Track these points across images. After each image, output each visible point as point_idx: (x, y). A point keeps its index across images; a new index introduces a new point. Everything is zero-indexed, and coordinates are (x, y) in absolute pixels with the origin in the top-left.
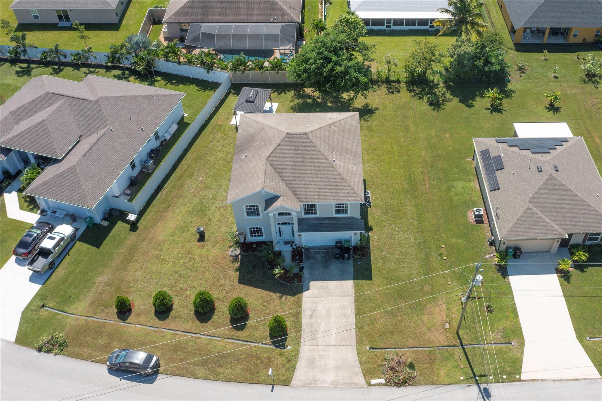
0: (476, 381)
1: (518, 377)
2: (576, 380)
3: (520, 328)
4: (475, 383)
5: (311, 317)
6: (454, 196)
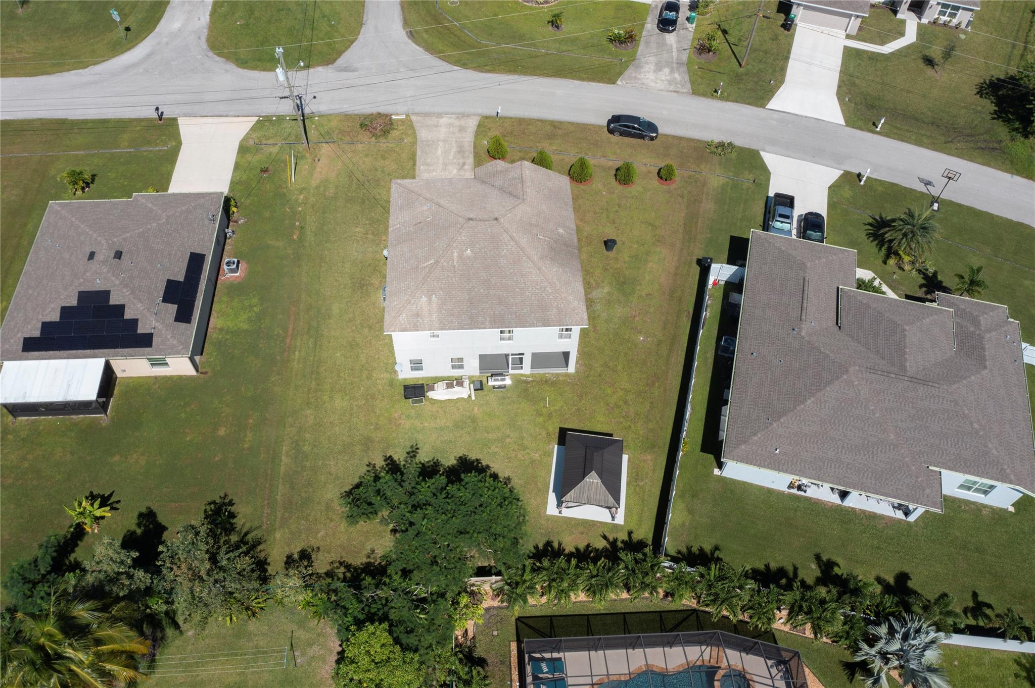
0: (303, 116)
1: (261, 119)
2: (204, 117)
3: (239, 152)
4: (305, 115)
5: (464, 164)
6: (255, 306)
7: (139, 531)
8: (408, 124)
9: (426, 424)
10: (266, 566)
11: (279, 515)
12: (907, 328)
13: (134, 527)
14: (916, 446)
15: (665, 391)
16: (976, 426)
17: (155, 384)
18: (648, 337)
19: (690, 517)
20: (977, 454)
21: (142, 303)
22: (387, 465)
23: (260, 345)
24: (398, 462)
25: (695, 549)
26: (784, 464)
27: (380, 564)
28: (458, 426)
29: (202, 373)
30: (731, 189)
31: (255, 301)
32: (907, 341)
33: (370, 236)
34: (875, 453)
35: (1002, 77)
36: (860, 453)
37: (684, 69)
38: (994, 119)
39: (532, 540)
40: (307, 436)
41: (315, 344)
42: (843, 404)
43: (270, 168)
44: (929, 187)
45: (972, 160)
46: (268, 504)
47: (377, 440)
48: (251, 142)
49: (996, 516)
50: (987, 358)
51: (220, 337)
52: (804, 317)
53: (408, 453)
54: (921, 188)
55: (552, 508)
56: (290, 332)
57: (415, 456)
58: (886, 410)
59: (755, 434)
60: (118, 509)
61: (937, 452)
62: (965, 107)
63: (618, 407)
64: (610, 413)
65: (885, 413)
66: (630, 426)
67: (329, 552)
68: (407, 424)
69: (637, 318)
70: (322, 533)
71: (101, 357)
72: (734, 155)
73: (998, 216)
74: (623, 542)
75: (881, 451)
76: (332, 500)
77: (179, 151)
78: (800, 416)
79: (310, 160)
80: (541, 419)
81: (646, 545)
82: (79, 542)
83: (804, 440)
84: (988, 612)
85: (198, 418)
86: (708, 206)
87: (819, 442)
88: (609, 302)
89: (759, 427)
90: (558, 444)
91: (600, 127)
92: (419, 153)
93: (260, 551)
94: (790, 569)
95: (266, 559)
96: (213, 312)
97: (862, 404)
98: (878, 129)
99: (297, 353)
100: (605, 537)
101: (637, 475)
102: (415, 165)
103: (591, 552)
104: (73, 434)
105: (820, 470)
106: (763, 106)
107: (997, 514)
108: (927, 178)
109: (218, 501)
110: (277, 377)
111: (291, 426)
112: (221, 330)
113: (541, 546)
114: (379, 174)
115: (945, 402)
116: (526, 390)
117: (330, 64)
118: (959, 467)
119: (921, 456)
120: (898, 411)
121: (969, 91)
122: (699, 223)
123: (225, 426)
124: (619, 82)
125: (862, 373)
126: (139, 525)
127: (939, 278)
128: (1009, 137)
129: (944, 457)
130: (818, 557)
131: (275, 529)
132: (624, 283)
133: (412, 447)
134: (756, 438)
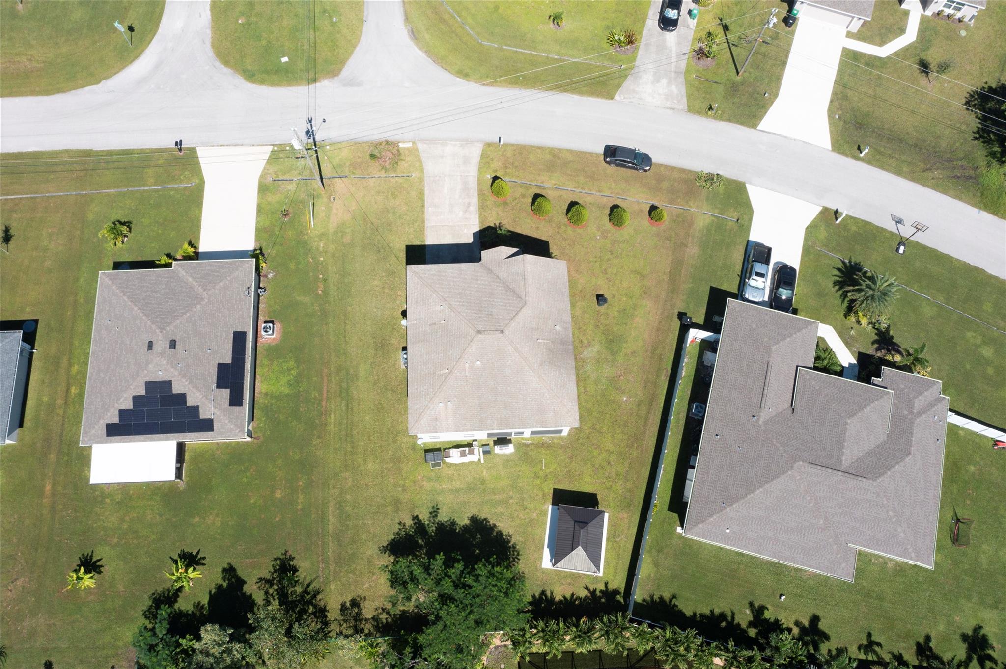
0: (315, 145)
1: (275, 148)
2: (221, 146)
3: (259, 192)
4: (317, 143)
5: (469, 204)
6: (293, 369)
7: (225, 584)
8: (414, 151)
9: (444, 486)
10: (326, 613)
11: (332, 568)
12: (849, 421)
13: (220, 581)
14: (840, 528)
15: (642, 450)
16: (891, 513)
17: (217, 449)
18: (630, 398)
19: (655, 569)
20: (888, 536)
21: (200, 391)
22: (415, 524)
23: (301, 409)
24: (423, 522)
25: (656, 597)
26: (732, 540)
27: (413, 611)
28: (471, 489)
29: (255, 438)
30: (715, 231)
31: (292, 363)
32: (847, 434)
33: (386, 290)
34: (806, 534)
35: (994, 86)
36: (794, 535)
37: (682, 79)
38: (976, 139)
39: (530, 590)
40: (348, 497)
41: (347, 406)
42: (785, 495)
43: (291, 210)
44: (899, 225)
45: (945, 192)
46: (322, 559)
47: (405, 501)
48: (269, 179)
49: (898, 568)
50: (913, 443)
51: (266, 402)
52: (763, 405)
53: (431, 513)
54: (891, 226)
55: (546, 562)
56: (325, 395)
57: (436, 516)
58: (820, 498)
59: (711, 516)
60: (205, 565)
61: (856, 533)
62: (950, 126)
63: (602, 468)
64: (595, 474)
65: (819, 501)
66: (611, 486)
67: (373, 601)
68: (428, 486)
69: (622, 378)
70: (367, 585)
71: (173, 440)
72: (721, 189)
73: (957, 260)
74: (601, 591)
75: (811, 533)
76: (371, 556)
77: (203, 191)
78: (749, 503)
79: (325, 200)
80: (538, 482)
81: (619, 593)
82: (179, 594)
83: (750, 522)
84: (877, 649)
85: (257, 482)
86: (693, 251)
87: (763, 524)
88: (598, 361)
89: (715, 509)
90: (552, 504)
91: (597, 155)
92: (426, 192)
93: (320, 600)
94: (729, 614)
95: (325, 607)
96: (257, 376)
97: (801, 495)
98: (862, 155)
99: (332, 416)
100: (587, 588)
101: (615, 532)
102: (423, 206)
103: (576, 600)
104: (158, 498)
105: (760, 546)
106: (754, 126)
107: (899, 566)
108: (899, 215)
109: (282, 557)
110: (319, 440)
111: (334, 488)
112: (266, 394)
113: (537, 595)
114: (391, 217)
115: (869, 493)
116: (526, 453)
117: (335, 76)
118: (872, 546)
119: (843, 536)
120: (829, 500)
121: (958, 103)
122: (683, 271)
123: (280, 489)
124: (617, 97)
125: (804, 467)
126: (224, 579)
127: (891, 333)
128: (985, 163)
129: (861, 538)
130: (751, 604)
131: (330, 582)
132: (612, 341)
133: (433, 507)
134: (712, 519)
